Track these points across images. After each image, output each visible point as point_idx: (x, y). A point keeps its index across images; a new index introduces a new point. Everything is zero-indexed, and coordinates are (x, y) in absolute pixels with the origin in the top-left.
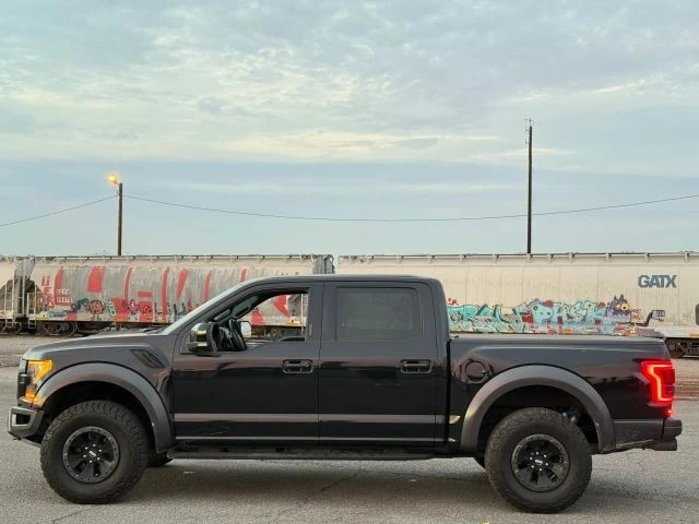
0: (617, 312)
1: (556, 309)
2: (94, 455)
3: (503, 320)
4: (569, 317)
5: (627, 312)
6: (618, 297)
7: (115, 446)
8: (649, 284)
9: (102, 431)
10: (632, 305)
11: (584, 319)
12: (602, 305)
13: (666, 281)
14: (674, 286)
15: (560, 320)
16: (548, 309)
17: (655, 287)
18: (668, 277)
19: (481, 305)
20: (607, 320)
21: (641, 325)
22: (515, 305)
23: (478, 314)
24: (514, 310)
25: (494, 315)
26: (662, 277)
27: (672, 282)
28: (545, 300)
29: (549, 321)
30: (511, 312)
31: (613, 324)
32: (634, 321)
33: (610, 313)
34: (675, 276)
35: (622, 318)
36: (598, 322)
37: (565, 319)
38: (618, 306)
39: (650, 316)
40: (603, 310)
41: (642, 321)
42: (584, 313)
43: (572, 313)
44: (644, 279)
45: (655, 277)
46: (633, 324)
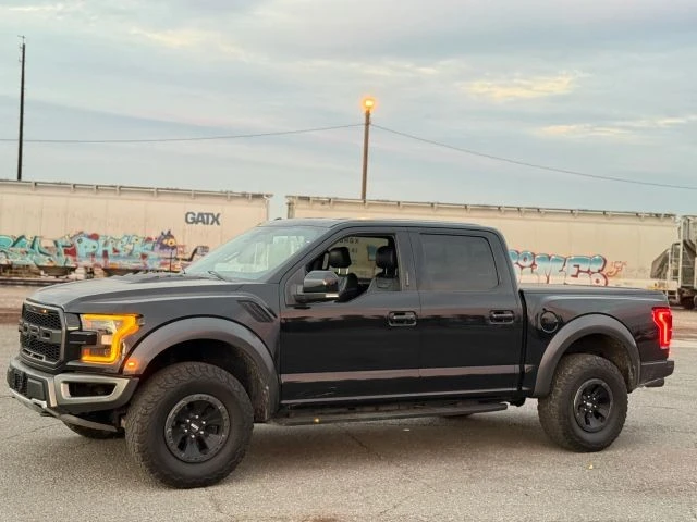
0: (164, 247)
1: (101, 242)
2: (197, 428)
3: (41, 252)
4: (115, 251)
5: (174, 248)
6: (166, 233)
7: (225, 416)
8: (195, 221)
9: (212, 399)
10: (179, 240)
11: (130, 254)
12: (149, 239)
13: (211, 219)
14: (218, 224)
15: (105, 254)
16: (94, 243)
17: (200, 224)
18: (212, 215)
19: (17, 236)
20: (153, 255)
21: (186, 260)
22: (56, 237)
23: (13, 246)
24: (56, 242)
25: (32, 247)
26: (208, 215)
27: (216, 219)
28: (90, 233)
29: (93, 255)
30: (53, 244)
31: (159, 258)
32: (180, 256)
33: (157, 248)
34: (218, 215)
35: (167, 253)
36: (144, 256)
37: (110, 252)
38: (165, 242)
39: (195, 251)
40: (150, 245)
41: (188, 257)
42: (130, 247)
43: (119, 247)
44: (190, 216)
45: (201, 215)
46: (178, 259)
